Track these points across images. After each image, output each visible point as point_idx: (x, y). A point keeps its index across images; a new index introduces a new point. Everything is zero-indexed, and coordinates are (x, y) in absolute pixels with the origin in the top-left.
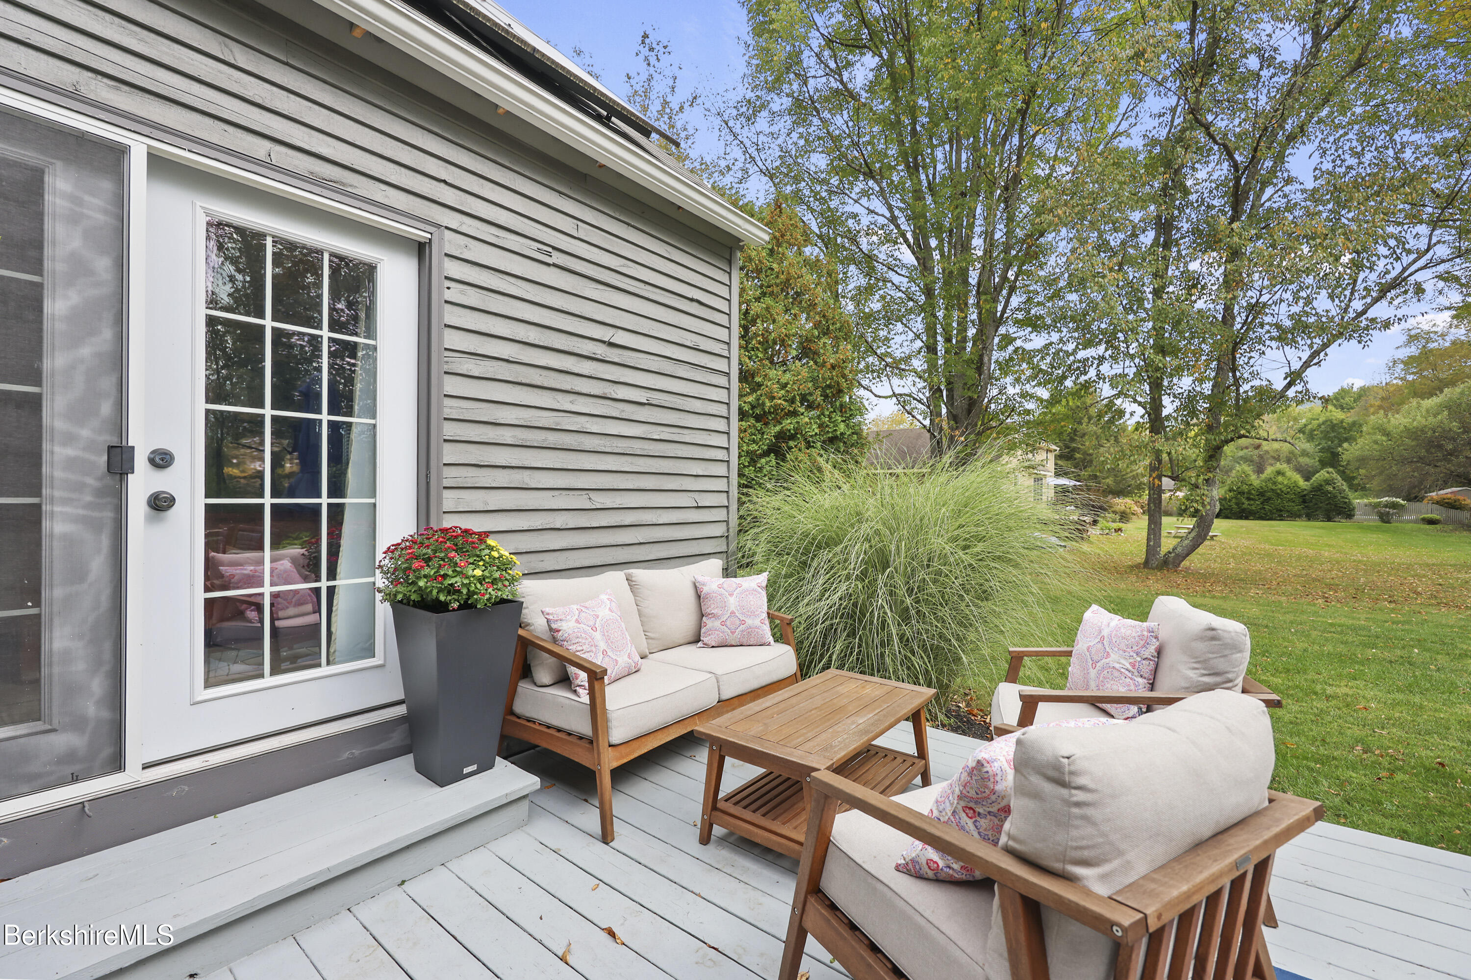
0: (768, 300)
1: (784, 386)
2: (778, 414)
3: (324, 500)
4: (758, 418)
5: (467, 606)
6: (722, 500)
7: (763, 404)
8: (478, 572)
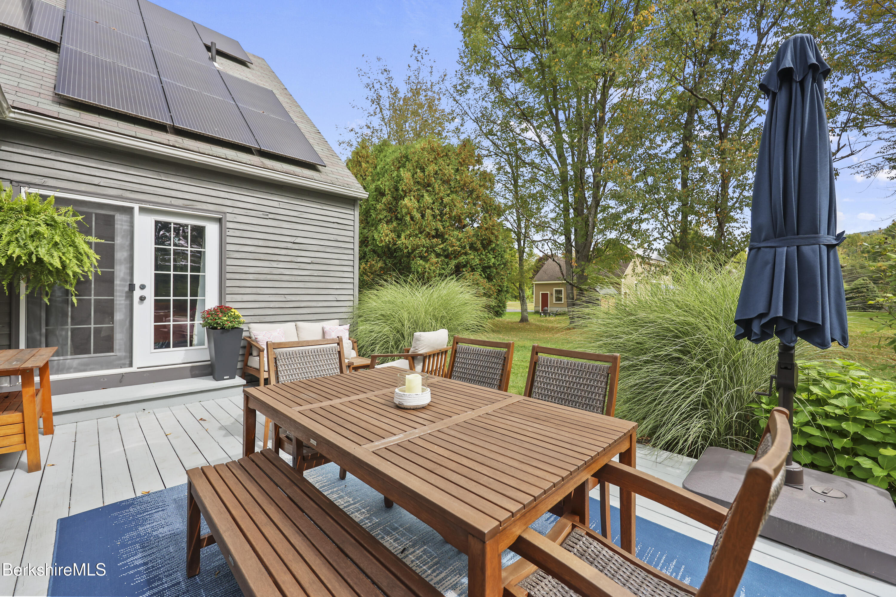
0: (454, 196)
1: (459, 240)
2: (456, 255)
3: (189, 298)
4: (447, 257)
5: (223, 328)
6: (351, 298)
7: (448, 249)
8: (225, 318)
